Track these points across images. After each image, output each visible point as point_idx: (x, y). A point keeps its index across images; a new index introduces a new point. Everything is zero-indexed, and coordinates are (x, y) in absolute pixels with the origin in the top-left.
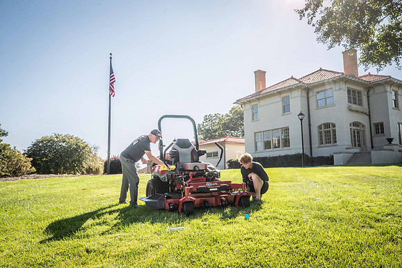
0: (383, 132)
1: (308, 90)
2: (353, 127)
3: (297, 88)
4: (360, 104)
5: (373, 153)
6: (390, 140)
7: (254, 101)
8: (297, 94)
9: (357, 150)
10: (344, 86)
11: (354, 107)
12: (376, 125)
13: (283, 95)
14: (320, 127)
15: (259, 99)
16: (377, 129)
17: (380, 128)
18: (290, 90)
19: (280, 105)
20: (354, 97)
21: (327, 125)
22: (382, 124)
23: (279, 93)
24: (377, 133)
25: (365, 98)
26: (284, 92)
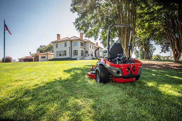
1: (71, 41)
2: (81, 52)
3: (69, 40)
4: (83, 46)
5: (85, 58)
6: (89, 55)
7: (56, 42)
8: (68, 42)
9: (82, 57)
10: (80, 41)
11: (82, 47)
14: (74, 51)
15: (58, 42)
18: (67, 41)
19: (64, 44)
20: (82, 44)
21: (76, 51)
22: (87, 51)
23: (64, 41)
24: (86, 53)
25: (84, 45)
26: (65, 41)
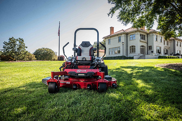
0: (151, 49)
1: (127, 34)
2: (141, 47)
3: (124, 33)
4: (144, 39)
5: (146, 56)
6: (152, 52)
7: (109, 37)
8: (123, 35)
9: (142, 55)
10: (139, 33)
11: (142, 40)
12: (149, 47)
13: (119, 36)
14: (130, 47)
15: (111, 37)
16: (149, 48)
17: (150, 48)
18: (121, 34)
19: (118, 39)
20: (143, 37)
21: (133, 46)
22: (151, 46)
24: (150, 49)
25: (146, 37)
26: (119, 35)
